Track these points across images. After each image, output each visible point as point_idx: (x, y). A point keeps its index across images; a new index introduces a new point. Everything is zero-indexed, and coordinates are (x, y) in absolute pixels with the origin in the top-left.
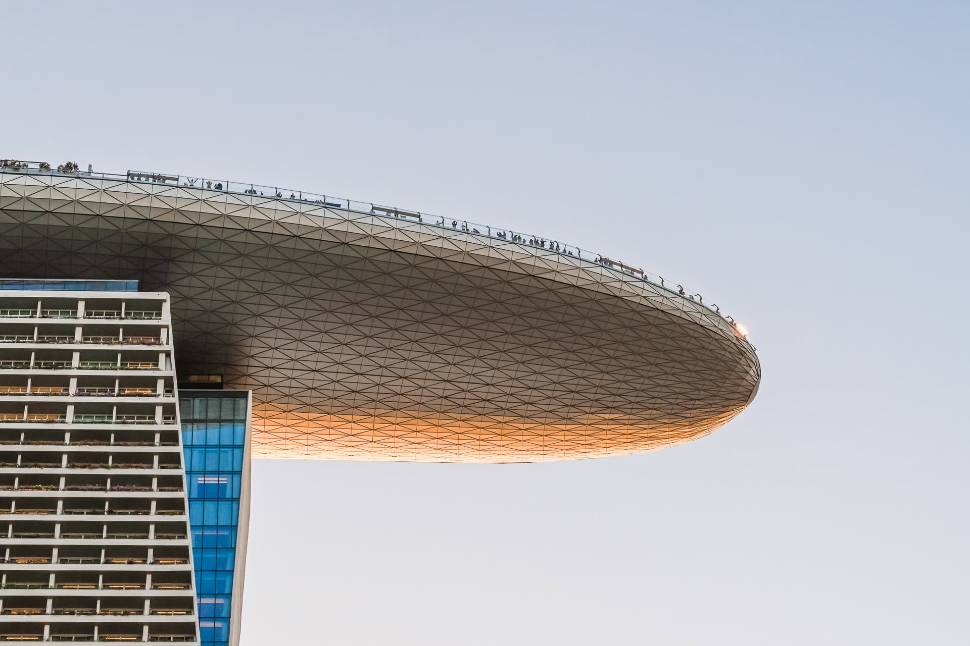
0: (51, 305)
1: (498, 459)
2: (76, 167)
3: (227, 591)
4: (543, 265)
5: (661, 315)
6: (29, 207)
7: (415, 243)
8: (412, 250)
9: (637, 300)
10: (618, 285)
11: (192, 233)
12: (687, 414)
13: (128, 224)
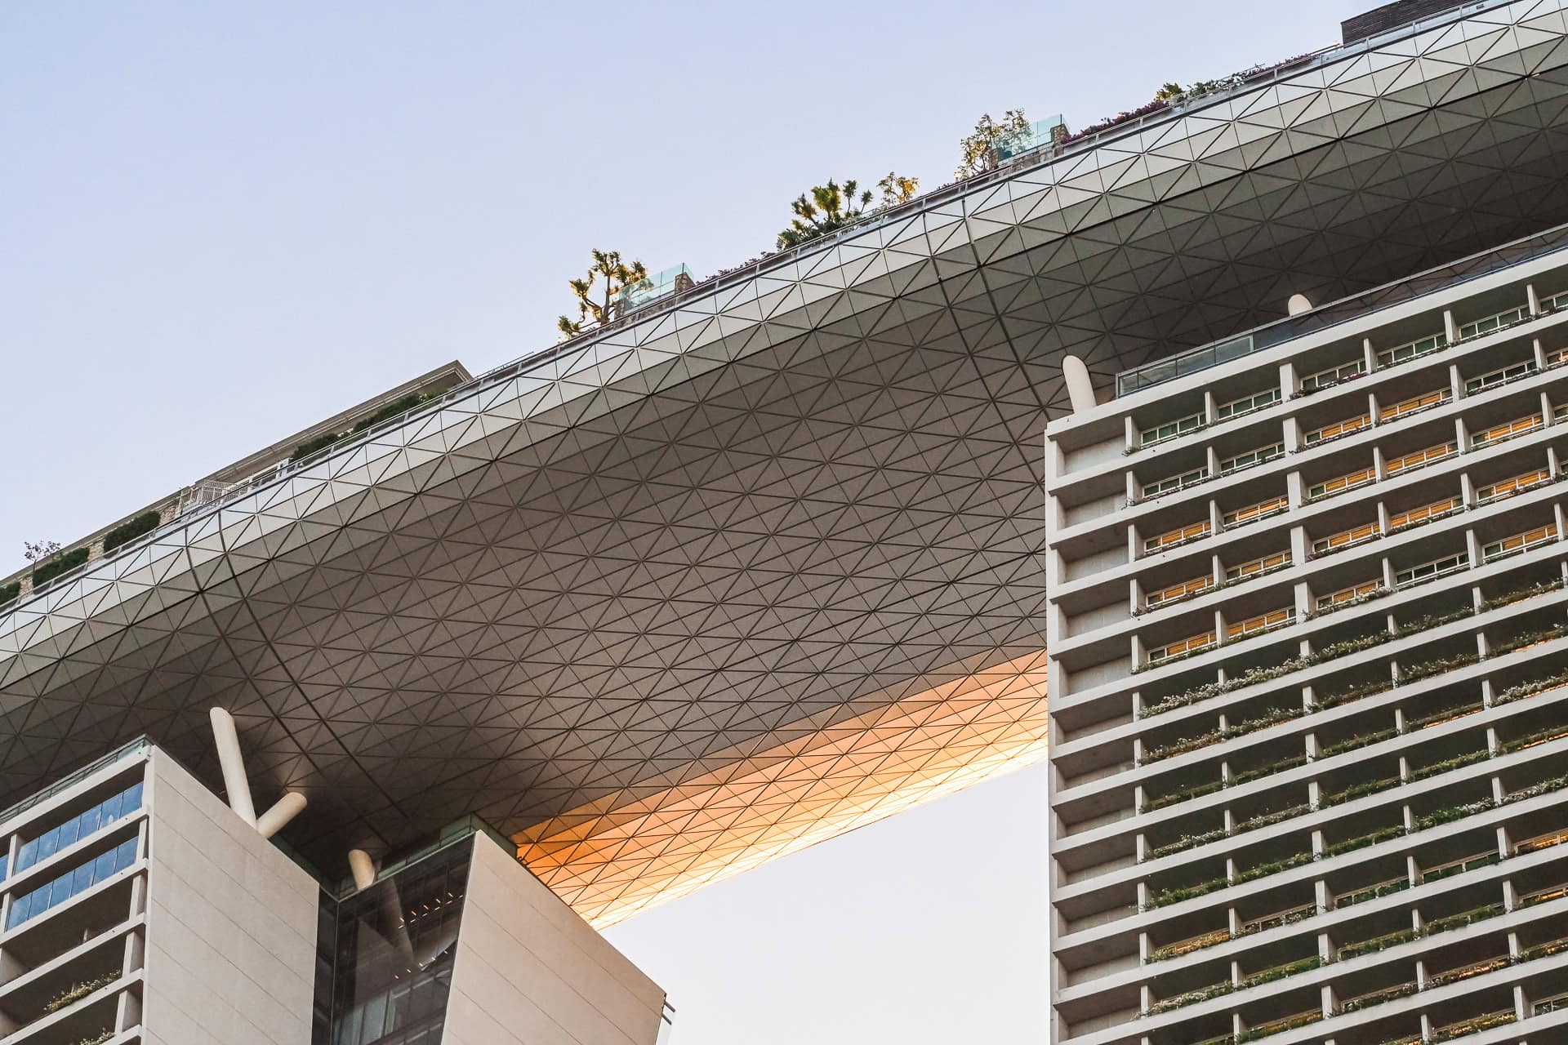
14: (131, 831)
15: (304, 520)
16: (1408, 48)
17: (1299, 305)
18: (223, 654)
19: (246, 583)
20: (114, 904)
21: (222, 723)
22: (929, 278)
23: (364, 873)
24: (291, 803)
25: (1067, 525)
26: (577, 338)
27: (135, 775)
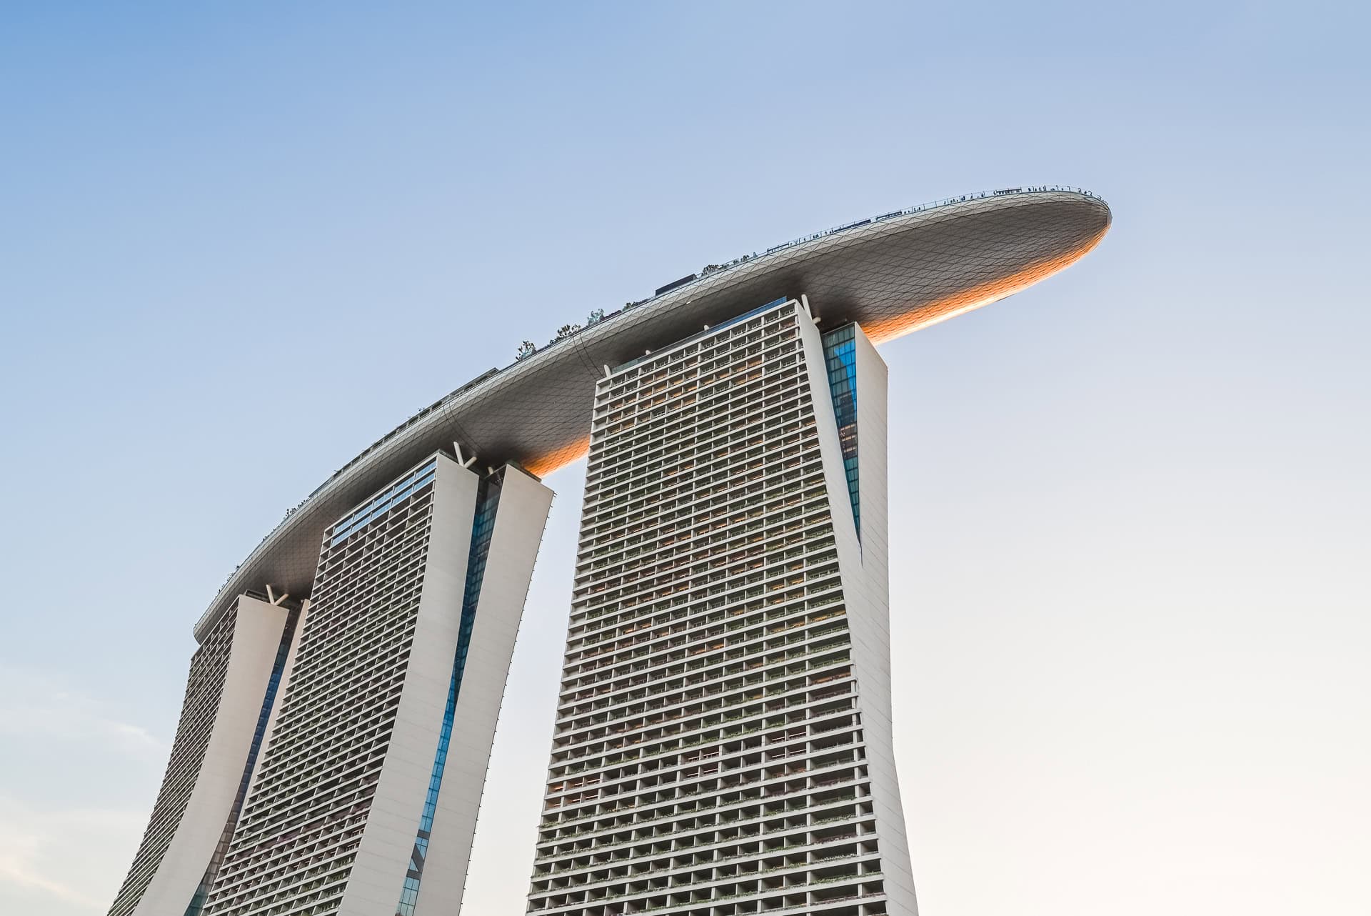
0: (751, 324)
1: (997, 299)
2: (748, 256)
3: (855, 431)
4: (966, 209)
5: (1036, 206)
6: (732, 284)
7: (901, 226)
8: (901, 230)
9: (1020, 205)
10: (1008, 202)
11: (801, 265)
12: (1076, 244)
13: (774, 273)
14: (433, 471)
15: (477, 397)
16: (680, 291)
17: (648, 352)
18: (453, 432)
19: (456, 417)
20: (429, 487)
21: (456, 445)
22: (575, 350)
23: (491, 472)
24: (473, 459)
25: (599, 403)
26: (520, 360)
27: (435, 459)
